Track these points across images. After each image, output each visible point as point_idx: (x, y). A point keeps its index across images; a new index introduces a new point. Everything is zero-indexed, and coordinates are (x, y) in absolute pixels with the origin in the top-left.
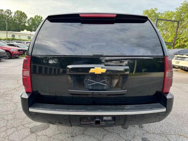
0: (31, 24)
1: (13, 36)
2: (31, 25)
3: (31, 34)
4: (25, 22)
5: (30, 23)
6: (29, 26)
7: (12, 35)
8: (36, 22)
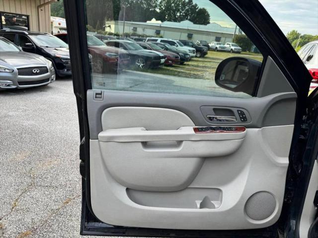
0: (164, 8)
1: (135, 29)
2: (164, 10)
3: (162, 25)
4: (156, 6)
5: (162, 7)
6: (160, 12)
7: (132, 28)
8: (173, 5)
